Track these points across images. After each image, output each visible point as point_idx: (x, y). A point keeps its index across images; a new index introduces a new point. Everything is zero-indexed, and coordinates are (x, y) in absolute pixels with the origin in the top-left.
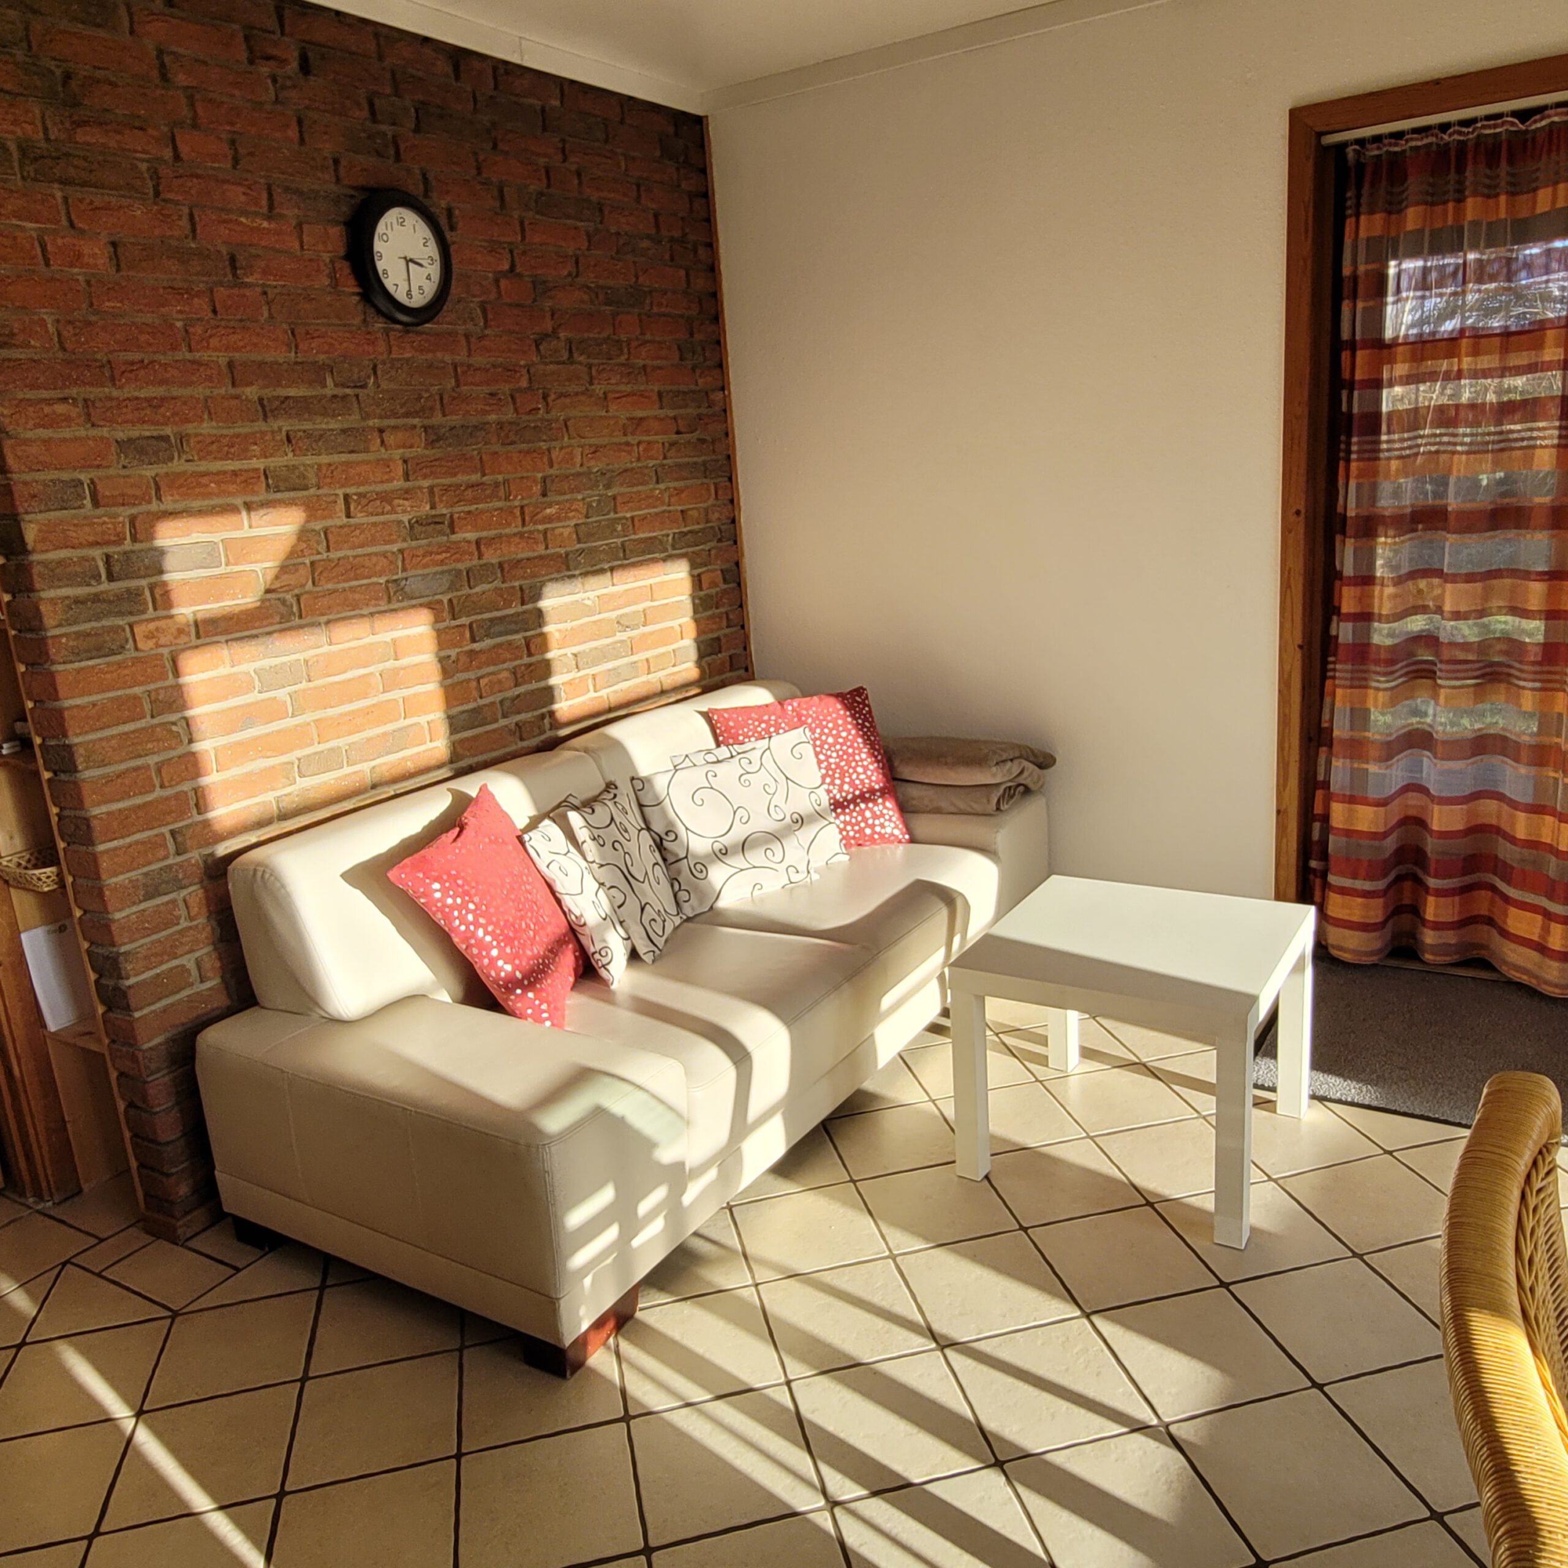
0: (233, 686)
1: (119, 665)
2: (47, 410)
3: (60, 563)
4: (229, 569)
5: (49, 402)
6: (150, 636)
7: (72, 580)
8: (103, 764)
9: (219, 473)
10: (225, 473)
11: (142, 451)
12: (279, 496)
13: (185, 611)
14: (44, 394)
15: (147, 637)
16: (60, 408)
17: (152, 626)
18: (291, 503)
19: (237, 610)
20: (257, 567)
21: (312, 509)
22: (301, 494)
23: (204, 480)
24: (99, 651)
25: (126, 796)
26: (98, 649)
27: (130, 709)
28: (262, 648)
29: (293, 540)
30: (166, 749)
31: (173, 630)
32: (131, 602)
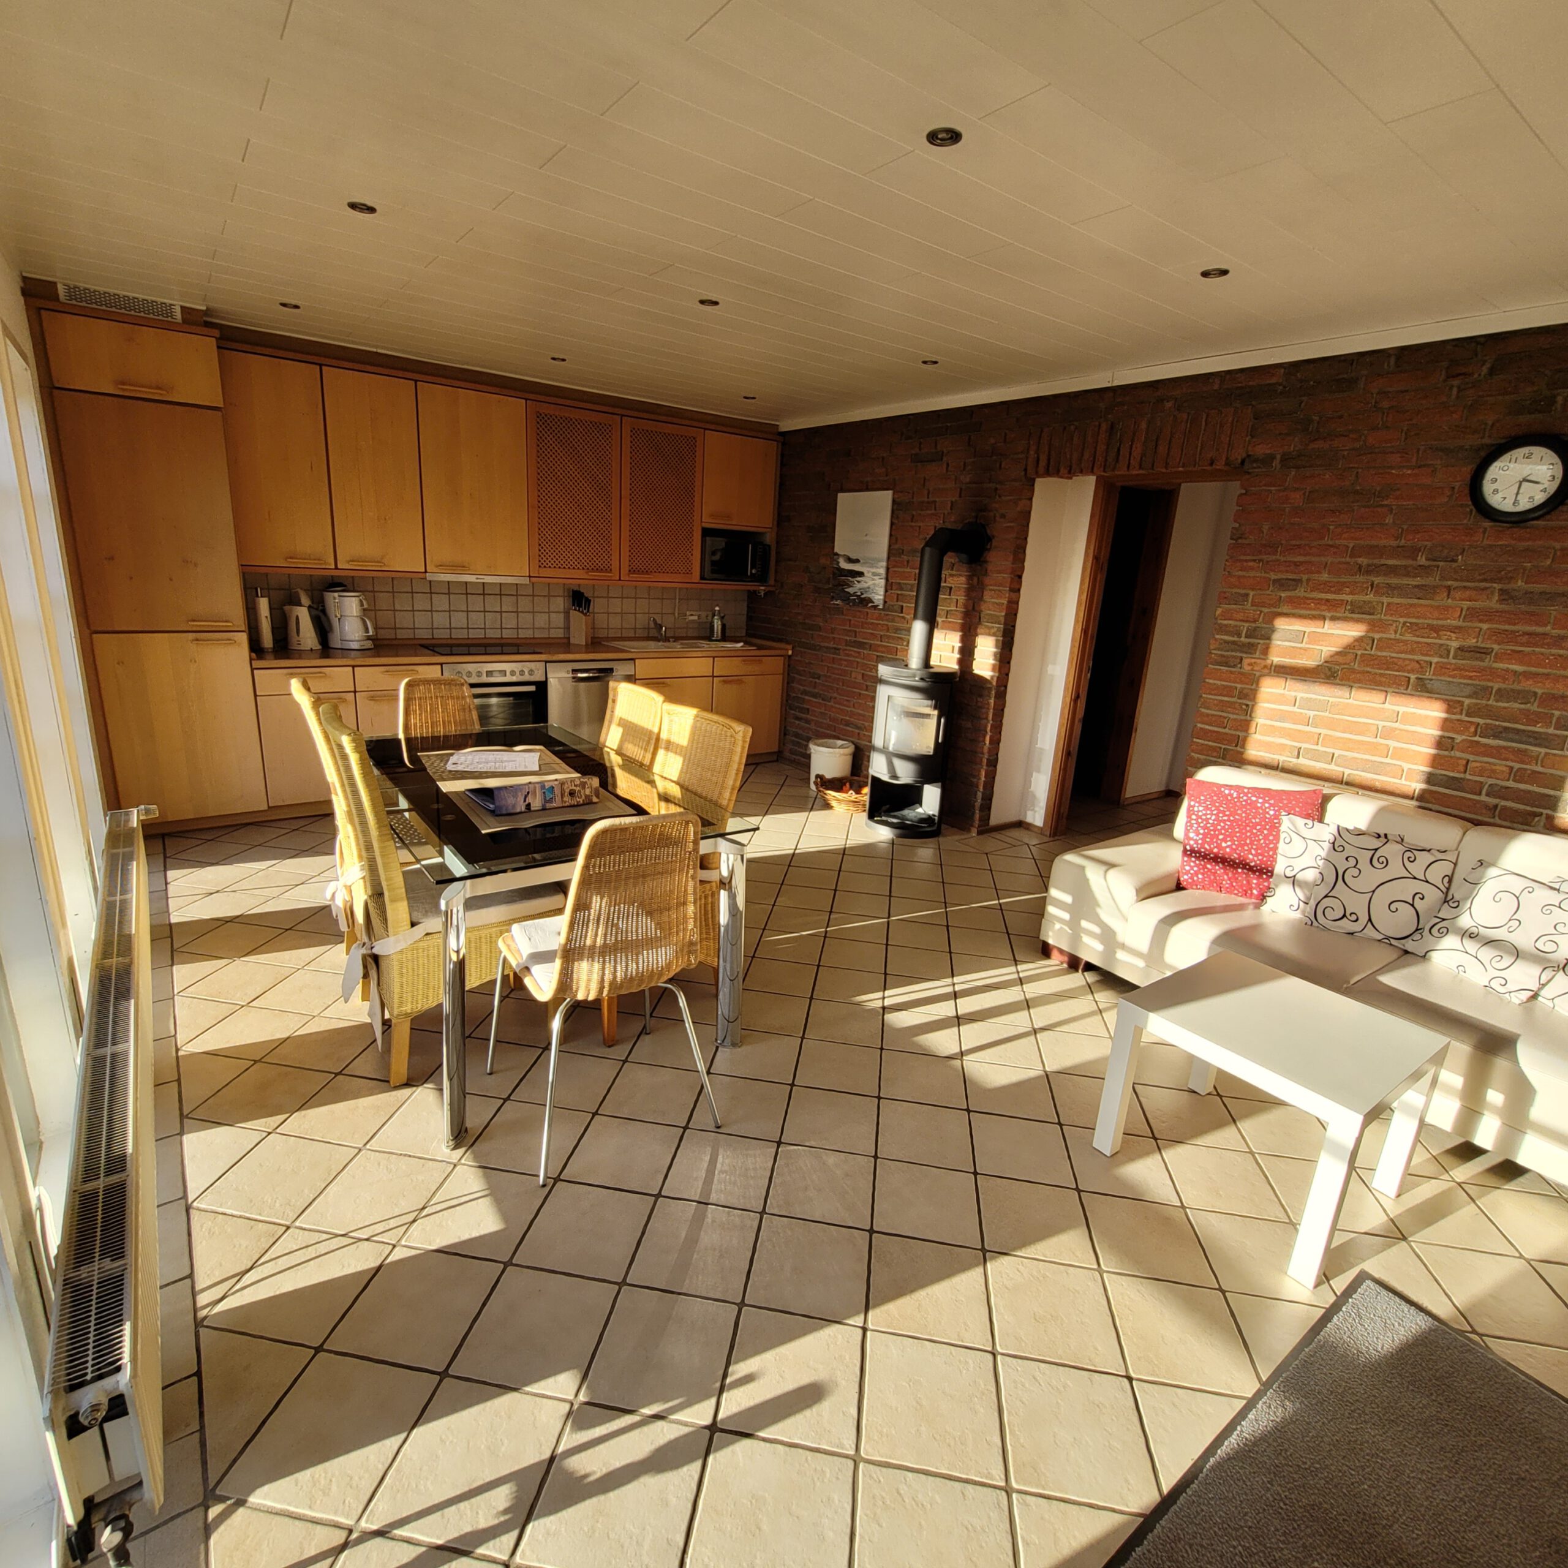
0: (1281, 699)
1: (1231, 672)
2: (1245, 564)
3: (1226, 626)
4: (1307, 646)
5: (1246, 561)
6: (1250, 664)
7: (1227, 633)
8: (1208, 708)
9: (1319, 599)
10: (1322, 599)
11: (1282, 585)
12: (1353, 615)
13: (1275, 658)
14: (1248, 558)
15: (1249, 665)
16: (1251, 564)
17: (1253, 660)
18: (1358, 621)
19: (1299, 666)
20: (1325, 649)
21: (1373, 626)
22: (1368, 617)
23: (1308, 602)
24: (1226, 664)
25: (1211, 725)
26: (1226, 663)
27: (1228, 691)
28: (1306, 687)
29: (1351, 640)
30: (1237, 714)
31: (1262, 665)
32: (1250, 648)
